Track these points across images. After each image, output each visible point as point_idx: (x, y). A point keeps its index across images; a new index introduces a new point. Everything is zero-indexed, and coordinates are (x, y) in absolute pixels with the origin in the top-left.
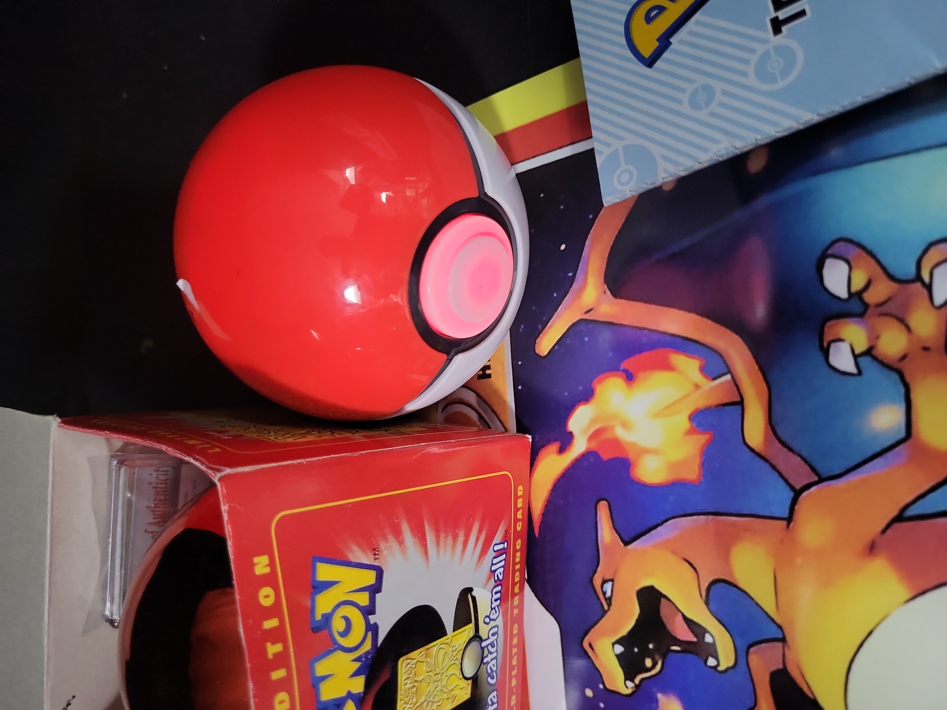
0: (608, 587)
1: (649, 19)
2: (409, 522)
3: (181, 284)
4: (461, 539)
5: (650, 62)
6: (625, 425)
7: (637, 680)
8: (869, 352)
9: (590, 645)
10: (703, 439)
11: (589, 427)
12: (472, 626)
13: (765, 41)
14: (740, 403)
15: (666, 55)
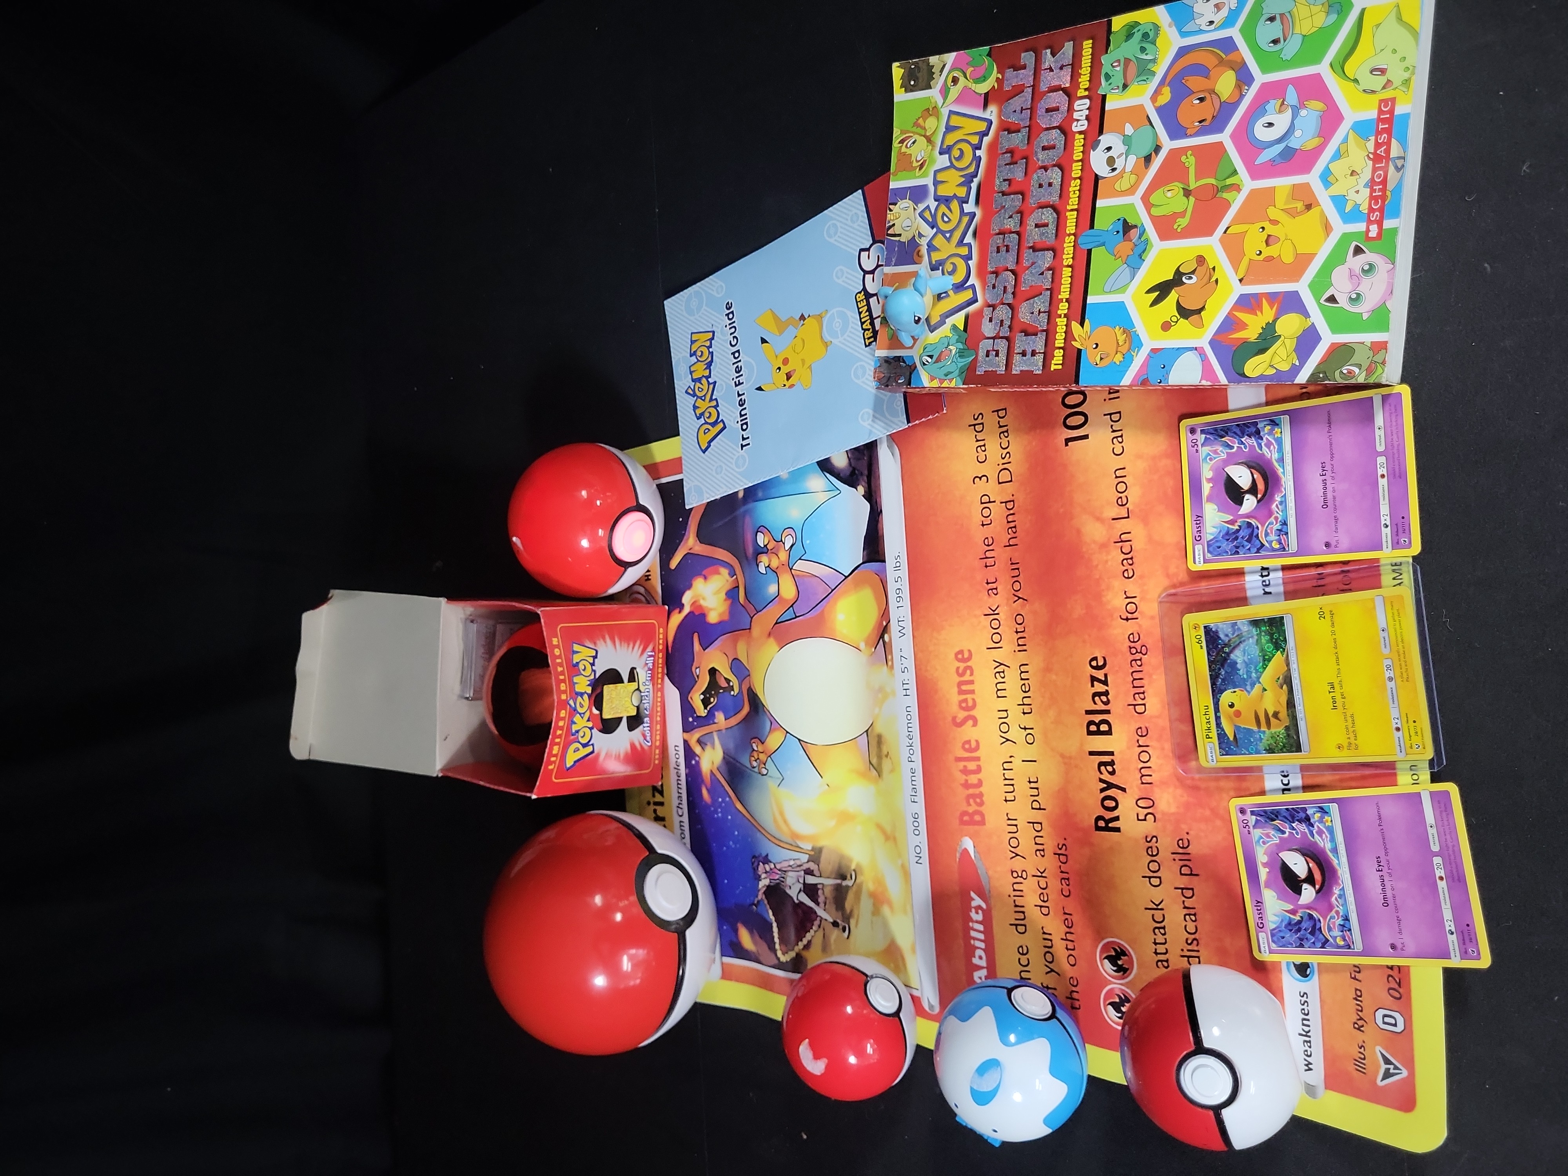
0: (698, 670)
1: (705, 433)
2: (609, 635)
3: (514, 539)
4: (631, 645)
5: (704, 452)
6: (704, 599)
7: (708, 708)
8: (768, 566)
9: (691, 698)
10: (729, 602)
11: (691, 600)
12: (636, 683)
13: (739, 452)
14: (738, 587)
15: (709, 449)
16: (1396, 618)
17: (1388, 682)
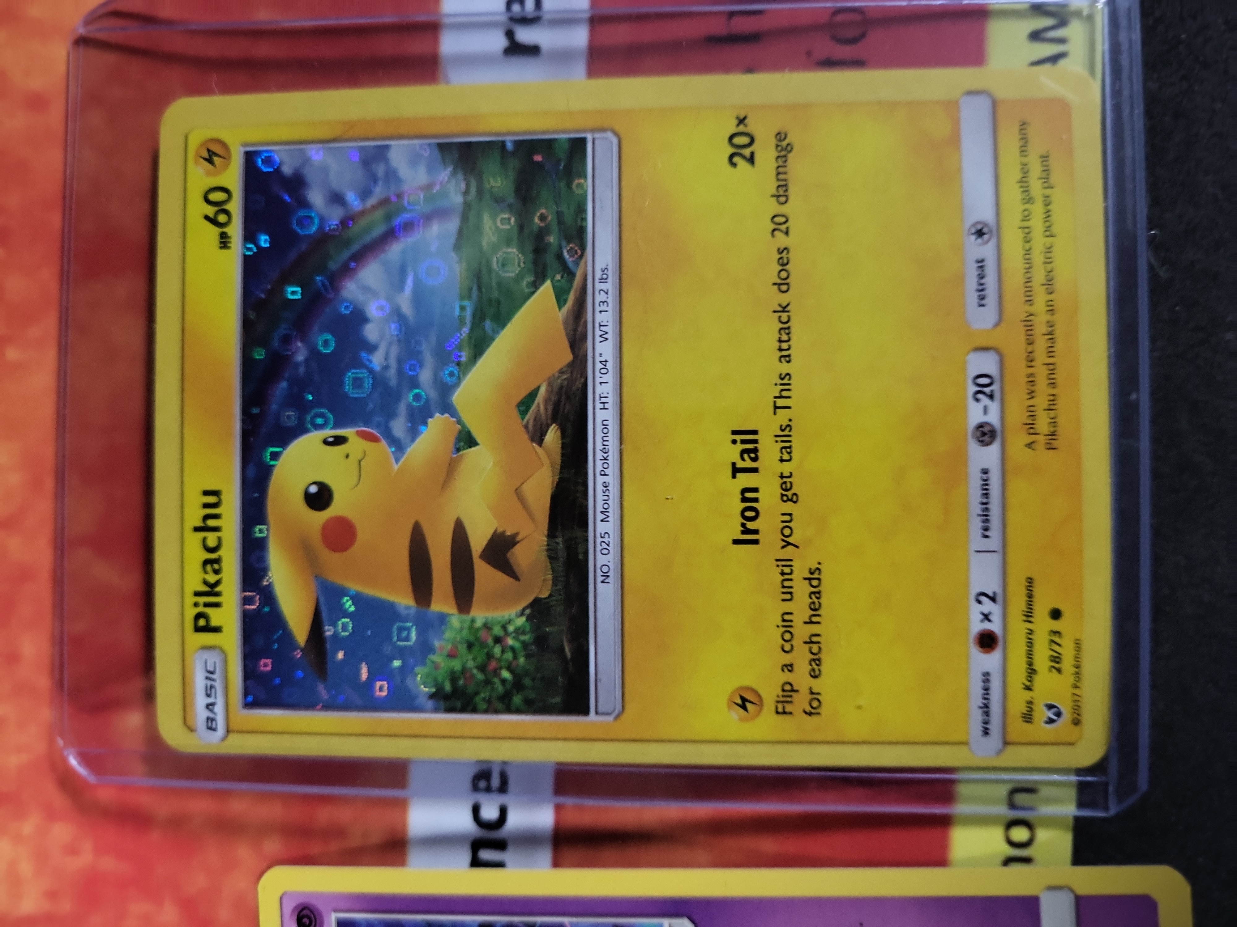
16: (1036, 188)
17: (974, 447)
